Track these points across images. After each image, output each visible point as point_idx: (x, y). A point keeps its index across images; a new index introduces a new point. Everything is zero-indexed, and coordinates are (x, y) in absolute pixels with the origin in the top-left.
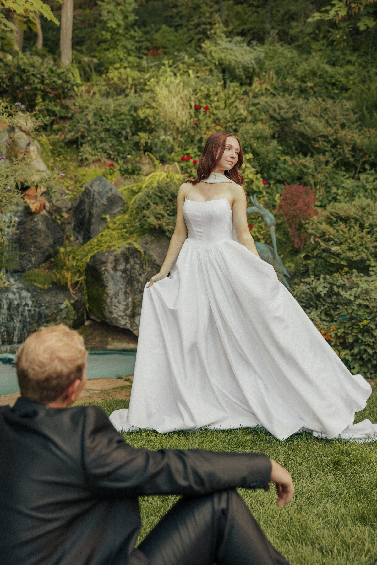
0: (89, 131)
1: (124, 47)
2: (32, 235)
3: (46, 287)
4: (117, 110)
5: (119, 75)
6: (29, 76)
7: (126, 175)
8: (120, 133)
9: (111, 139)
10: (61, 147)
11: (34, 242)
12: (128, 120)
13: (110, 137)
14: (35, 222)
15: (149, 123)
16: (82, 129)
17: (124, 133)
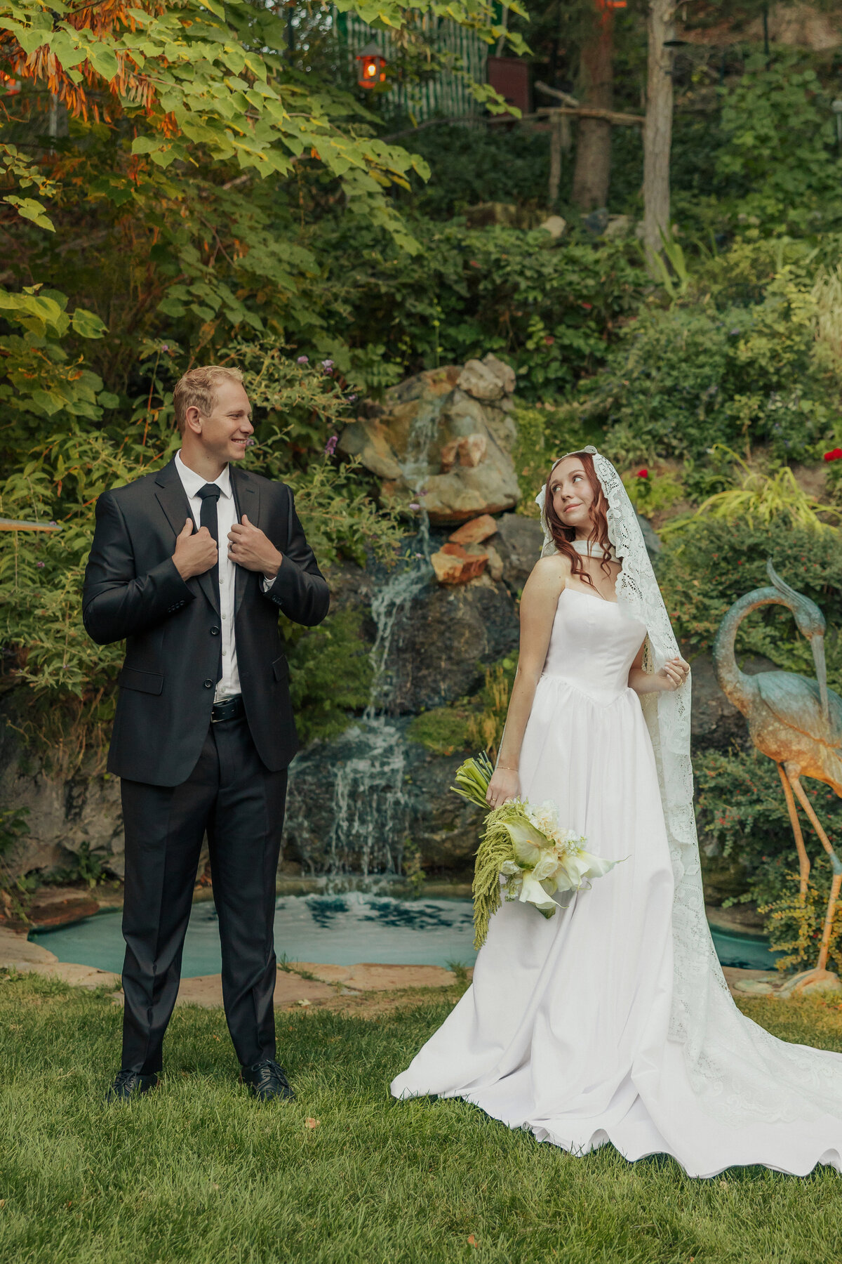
0: (631, 393)
1: (777, 187)
2: (442, 634)
3: (451, 749)
4: (696, 344)
5: (752, 255)
6: (508, 274)
7: (694, 496)
8: (697, 397)
9: (677, 411)
10: (574, 432)
11: (449, 648)
12: (714, 366)
13: (675, 406)
14: (450, 603)
15: (763, 372)
16: (615, 391)
17: (704, 397)
